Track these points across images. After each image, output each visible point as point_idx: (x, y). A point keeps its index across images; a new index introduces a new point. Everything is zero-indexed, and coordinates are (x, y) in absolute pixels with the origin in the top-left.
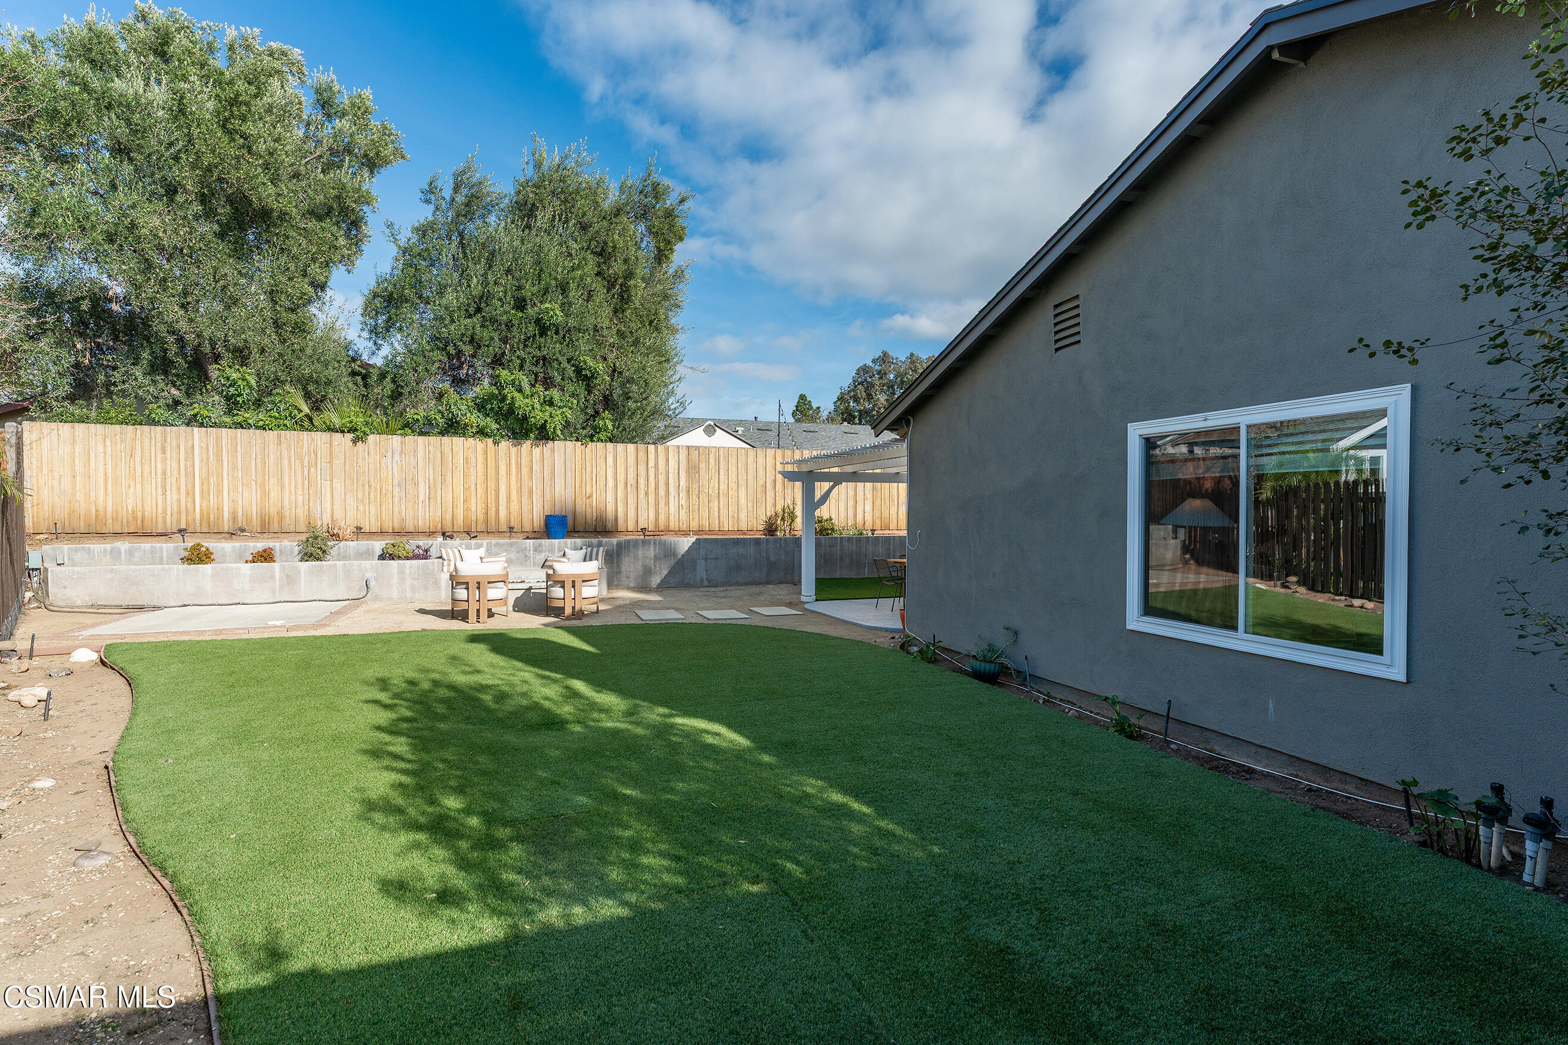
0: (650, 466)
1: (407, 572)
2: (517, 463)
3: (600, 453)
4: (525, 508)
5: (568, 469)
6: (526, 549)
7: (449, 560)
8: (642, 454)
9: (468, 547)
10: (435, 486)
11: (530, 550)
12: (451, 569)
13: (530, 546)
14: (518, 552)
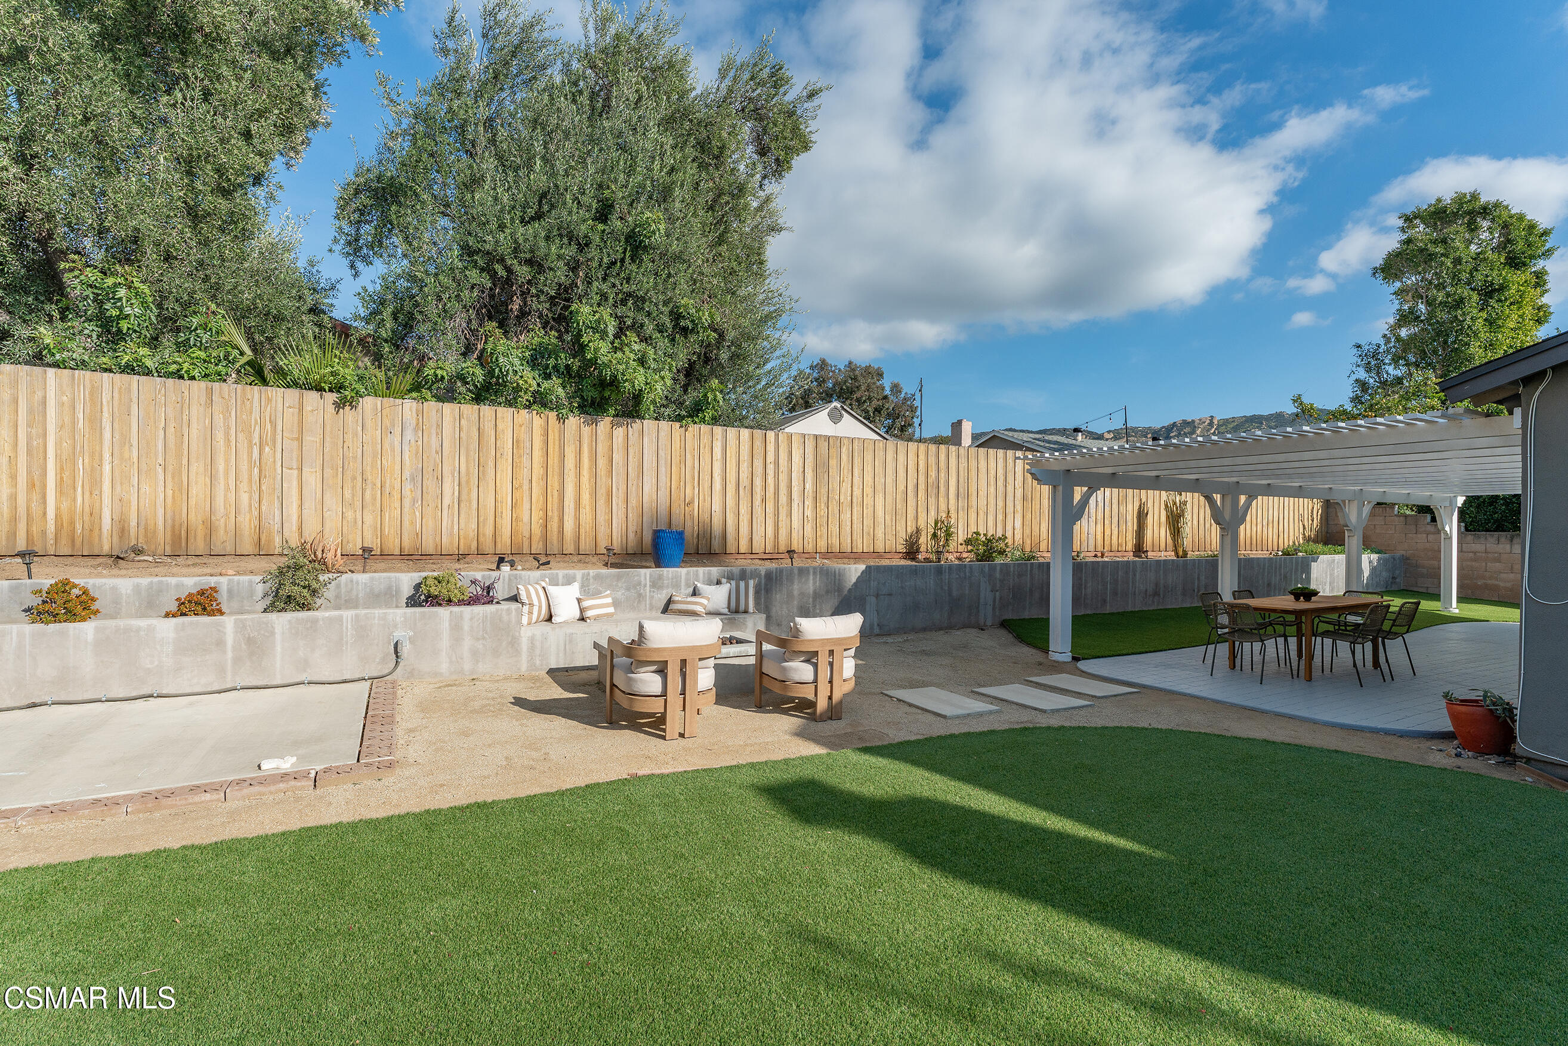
0: (768, 461)
1: (466, 628)
2: (590, 451)
3: (705, 440)
5: (662, 462)
6: (639, 584)
7: (531, 605)
8: (758, 443)
9: (555, 583)
11: (645, 586)
12: (534, 620)
13: (646, 579)
14: (628, 589)
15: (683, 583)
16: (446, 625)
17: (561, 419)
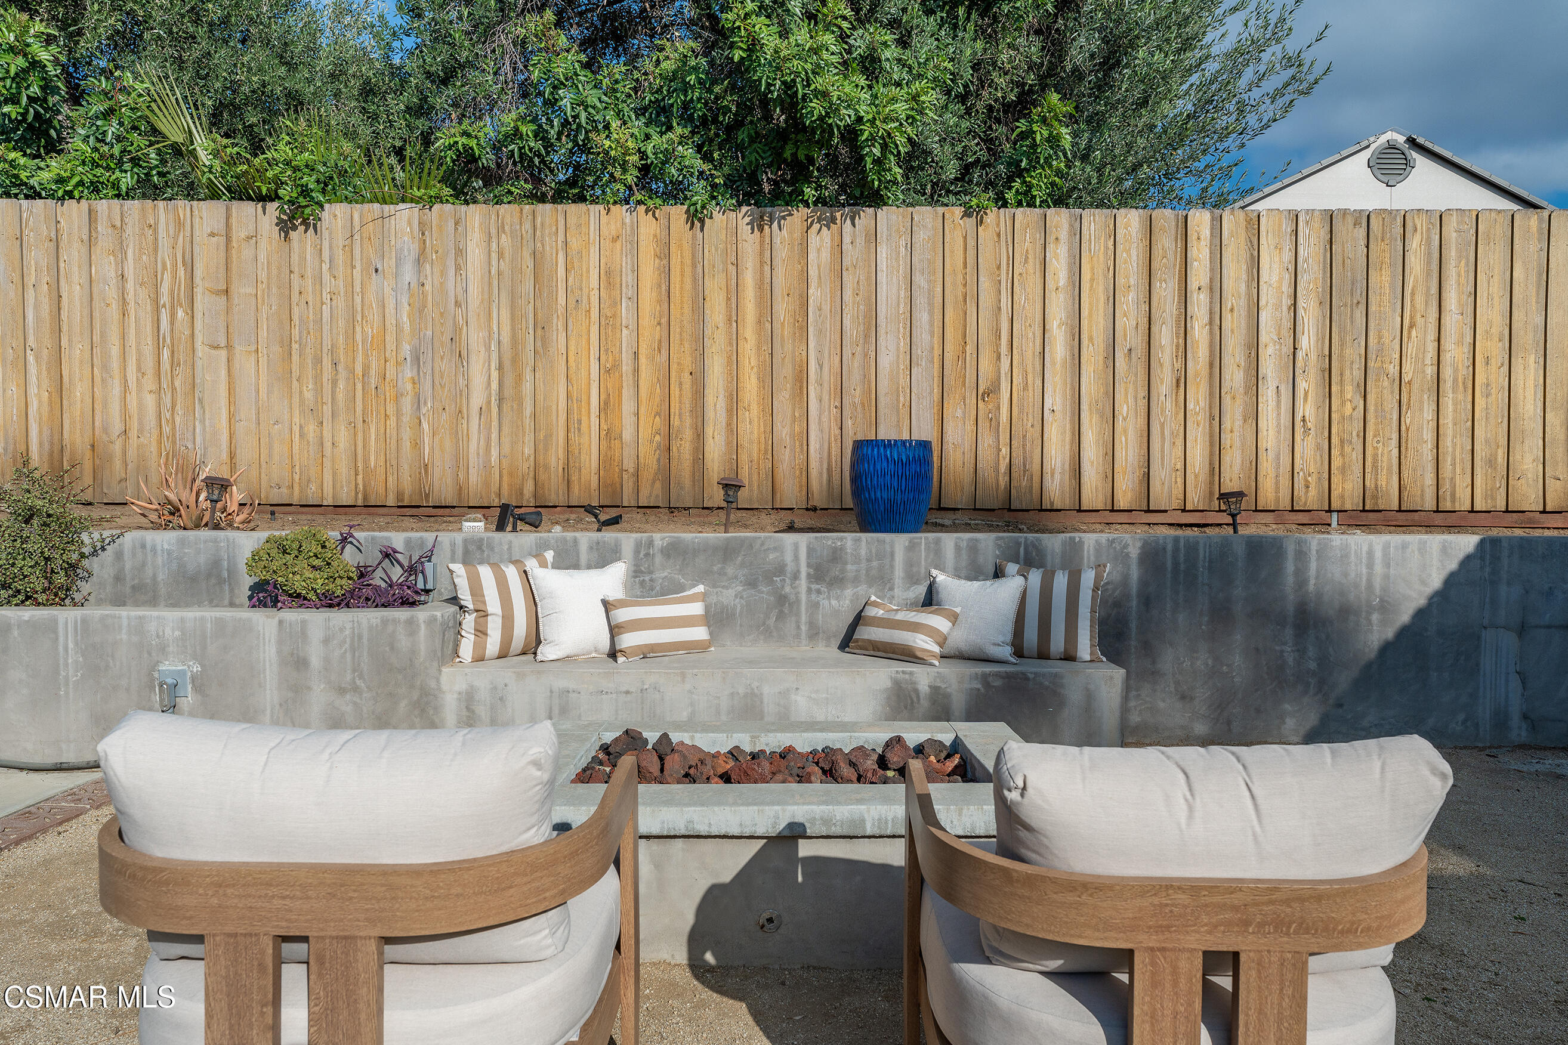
0: (1193, 285)
1: (315, 661)
2: (760, 286)
3: (1027, 242)
4: (783, 431)
5: (920, 301)
6: (780, 570)
7: (482, 613)
8: (1166, 243)
9: (567, 561)
10: (515, 360)
11: (796, 576)
12: (493, 644)
13: (796, 558)
14: (751, 584)
15: (899, 572)
16: (269, 654)
17: (696, 218)
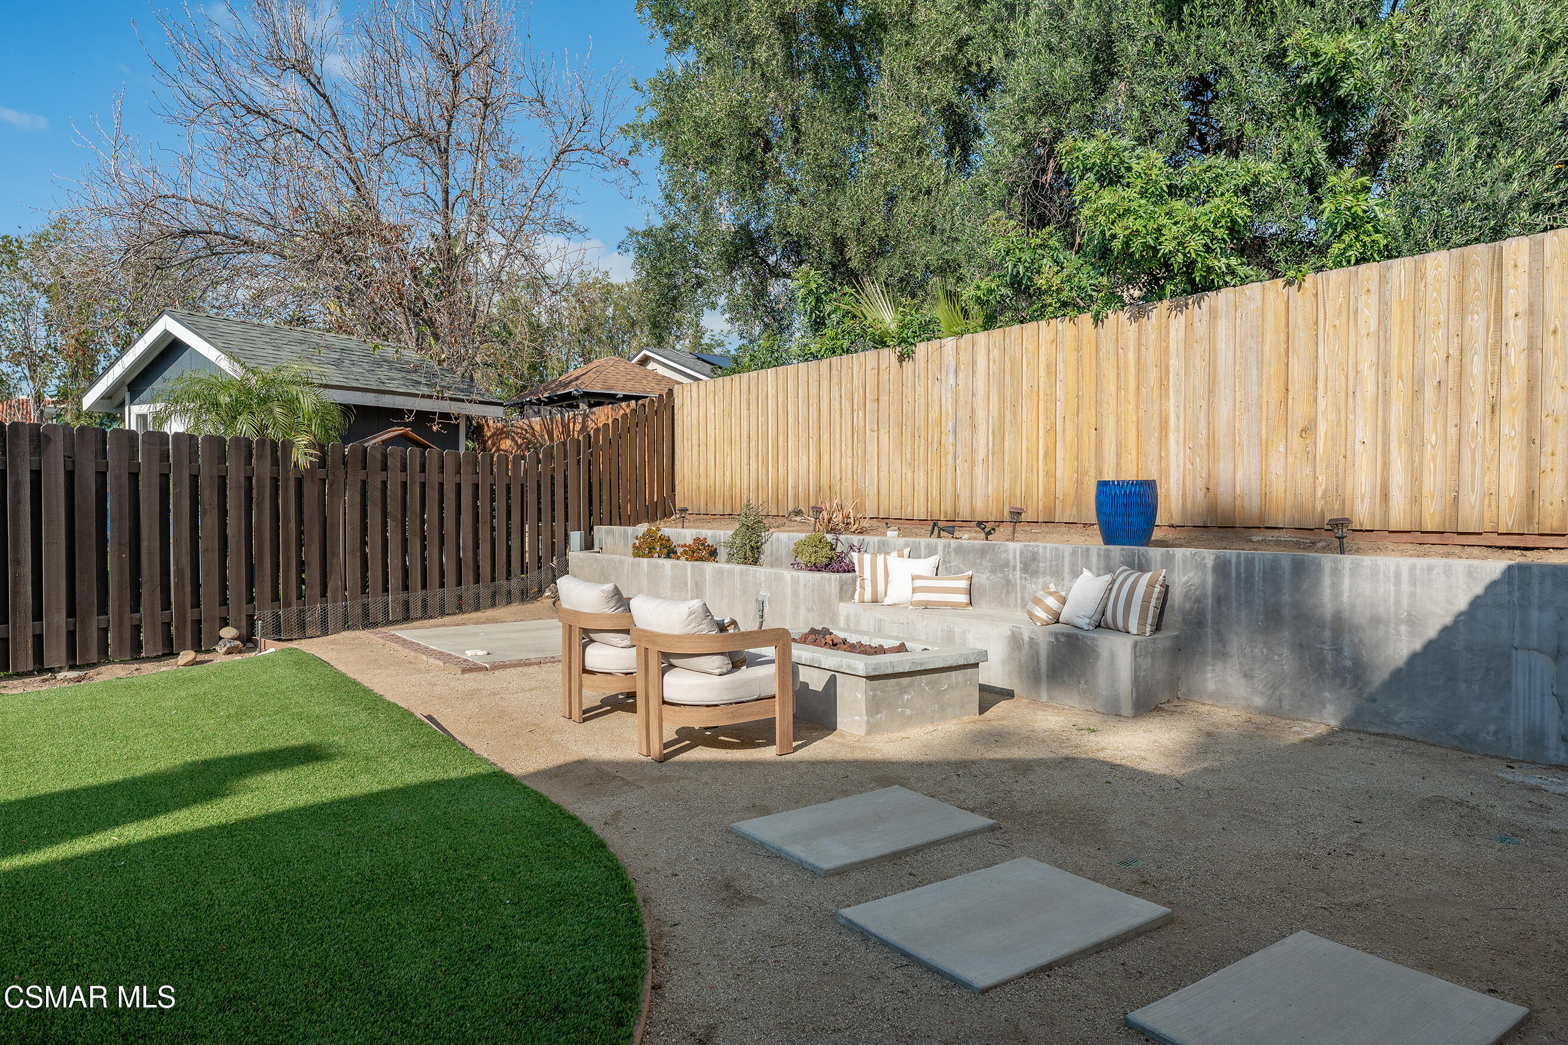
0: (1509, 312)
7: (862, 578)
11: (1014, 569)
12: (868, 596)
14: (994, 572)
17: (1099, 319)
